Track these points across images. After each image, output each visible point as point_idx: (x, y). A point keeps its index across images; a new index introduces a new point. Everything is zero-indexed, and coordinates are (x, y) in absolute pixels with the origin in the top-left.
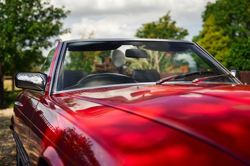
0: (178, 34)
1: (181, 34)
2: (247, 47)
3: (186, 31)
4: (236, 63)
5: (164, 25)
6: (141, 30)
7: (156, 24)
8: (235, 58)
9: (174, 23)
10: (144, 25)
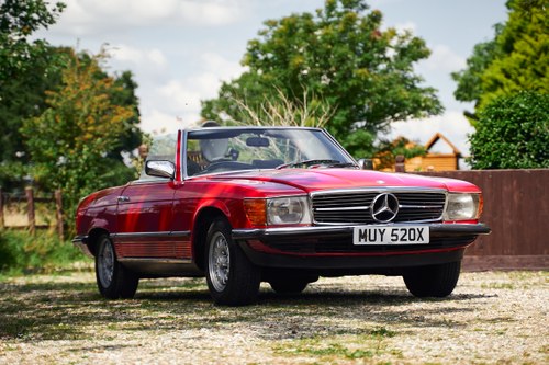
0: (391, 53)
1: (403, 52)
2: (510, 115)
3: (418, 43)
4: (489, 153)
5: (340, 27)
6: (263, 40)
7: (316, 20)
8: (485, 141)
9: (376, 18)
10: (272, 24)
